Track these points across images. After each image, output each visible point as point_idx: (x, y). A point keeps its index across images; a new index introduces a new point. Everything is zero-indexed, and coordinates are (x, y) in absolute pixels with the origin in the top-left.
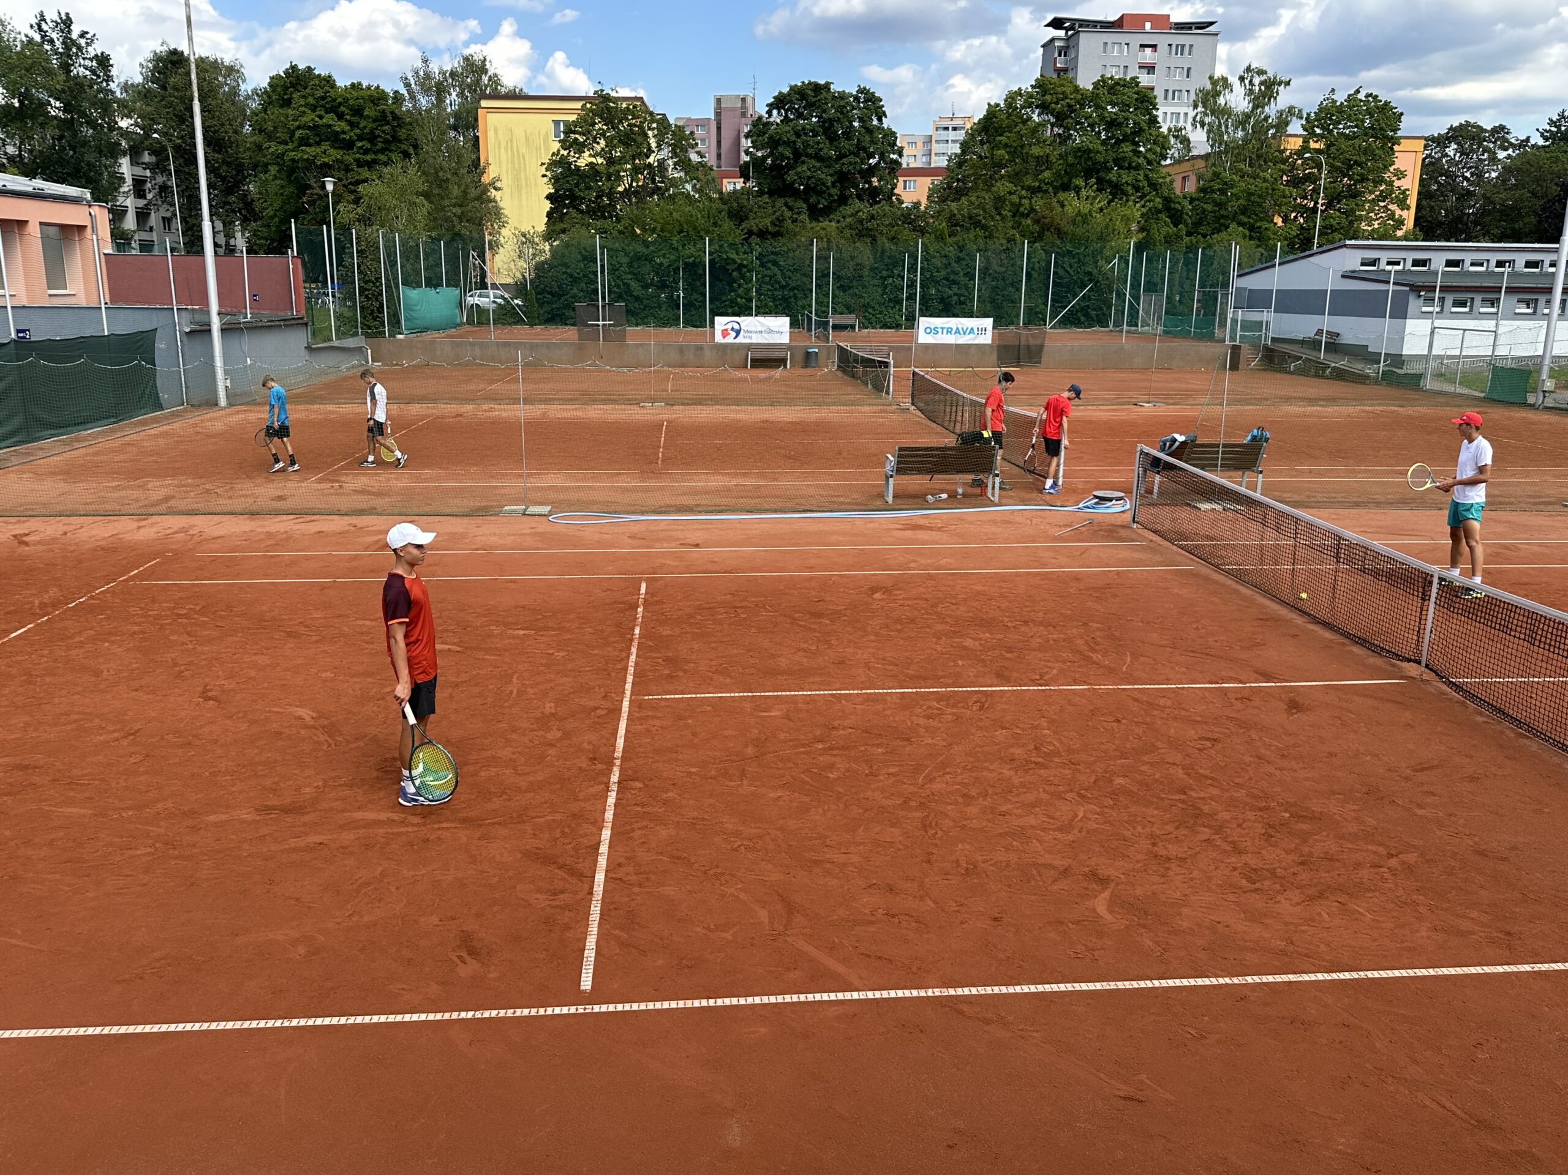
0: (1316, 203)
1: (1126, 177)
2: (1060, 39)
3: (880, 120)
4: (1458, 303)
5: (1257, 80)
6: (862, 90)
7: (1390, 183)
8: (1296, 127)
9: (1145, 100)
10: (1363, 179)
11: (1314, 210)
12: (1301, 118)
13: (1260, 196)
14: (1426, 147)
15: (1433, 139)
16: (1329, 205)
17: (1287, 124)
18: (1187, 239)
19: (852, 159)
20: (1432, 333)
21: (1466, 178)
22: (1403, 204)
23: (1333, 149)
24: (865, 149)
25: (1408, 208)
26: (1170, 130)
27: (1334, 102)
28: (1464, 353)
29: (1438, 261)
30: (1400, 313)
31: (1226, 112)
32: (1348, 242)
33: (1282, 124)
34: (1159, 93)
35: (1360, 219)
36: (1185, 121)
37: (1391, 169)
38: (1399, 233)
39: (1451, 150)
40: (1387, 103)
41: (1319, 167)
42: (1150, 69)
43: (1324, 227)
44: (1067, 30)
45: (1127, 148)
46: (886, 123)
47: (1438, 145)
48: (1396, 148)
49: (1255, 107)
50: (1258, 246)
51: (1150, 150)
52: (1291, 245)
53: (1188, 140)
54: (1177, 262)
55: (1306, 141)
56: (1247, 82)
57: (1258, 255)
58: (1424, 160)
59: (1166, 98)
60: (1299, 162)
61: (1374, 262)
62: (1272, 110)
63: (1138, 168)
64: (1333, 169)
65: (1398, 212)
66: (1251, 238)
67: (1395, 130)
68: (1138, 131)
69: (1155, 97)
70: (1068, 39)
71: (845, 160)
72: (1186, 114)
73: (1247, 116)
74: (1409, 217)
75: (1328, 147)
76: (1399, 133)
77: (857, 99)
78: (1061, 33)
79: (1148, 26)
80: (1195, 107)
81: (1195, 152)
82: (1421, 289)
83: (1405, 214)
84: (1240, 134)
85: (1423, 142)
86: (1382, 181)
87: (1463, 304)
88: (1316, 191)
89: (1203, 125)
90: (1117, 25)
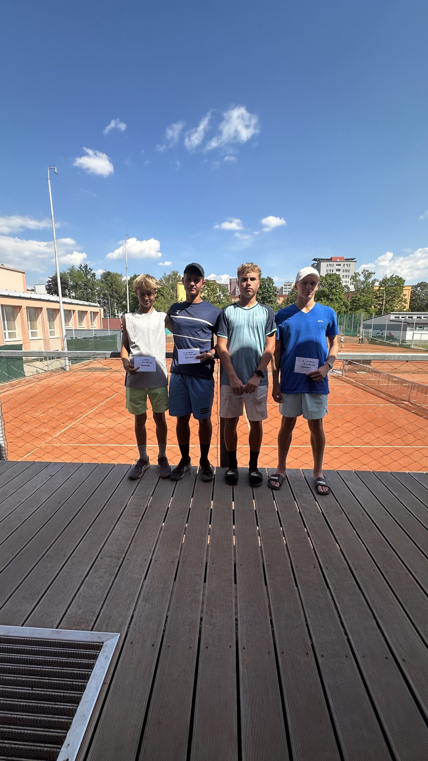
0: (383, 303)
1: (334, 297)
2: (316, 264)
3: (272, 284)
4: (420, 327)
5: (366, 273)
6: (268, 278)
7: (402, 297)
8: (377, 284)
9: (338, 279)
10: (395, 296)
11: (382, 304)
12: (378, 281)
13: (368, 301)
14: (412, 288)
15: (414, 286)
16: (386, 303)
17: (375, 283)
18: (349, 312)
19: (266, 293)
20: (413, 334)
21: (422, 296)
22: (405, 302)
23: (387, 289)
24: (269, 291)
25: (407, 303)
26: (344, 286)
27: (387, 278)
28: (422, 339)
29: (415, 317)
30: (405, 330)
31: (359, 281)
32: (391, 313)
33: (373, 283)
34: (341, 276)
35: (394, 306)
36: (348, 283)
37: (403, 294)
38: (405, 310)
39: (418, 289)
40: (401, 278)
41: (383, 293)
42: (339, 270)
43: (385, 310)
44: (318, 261)
45: (334, 290)
46: (274, 285)
47: (415, 287)
48: (404, 289)
49: (366, 280)
50: (368, 314)
51: (340, 291)
52: (376, 313)
53: (349, 288)
54: (347, 318)
55: (380, 287)
56: (364, 273)
57: (368, 316)
58: (411, 291)
59: (343, 277)
60: (378, 293)
61: (398, 317)
62: (370, 280)
63: (337, 295)
64: (387, 294)
65: (404, 304)
66: (366, 311)
67: (403, 284)
68: (336, 286)
69: (341, 278)
70: (317, 264)
71: (264, 294)
72: (348, 281)
73: (365, 282)
74: (407, 306)
75: (386, 289)
76: (404, 285)
77: (267, 280)
78: (316, 262)
79: (338, 260)
80: (351, 280)
81: (351, 291)
82: (410, 324)
83: (406, 305)
84: (362, 286)
85: (411, 287)
86: (399, 297)
87: (421, 327)
88: (383, 300)
89: (353, 284)
90: (330, 260)
